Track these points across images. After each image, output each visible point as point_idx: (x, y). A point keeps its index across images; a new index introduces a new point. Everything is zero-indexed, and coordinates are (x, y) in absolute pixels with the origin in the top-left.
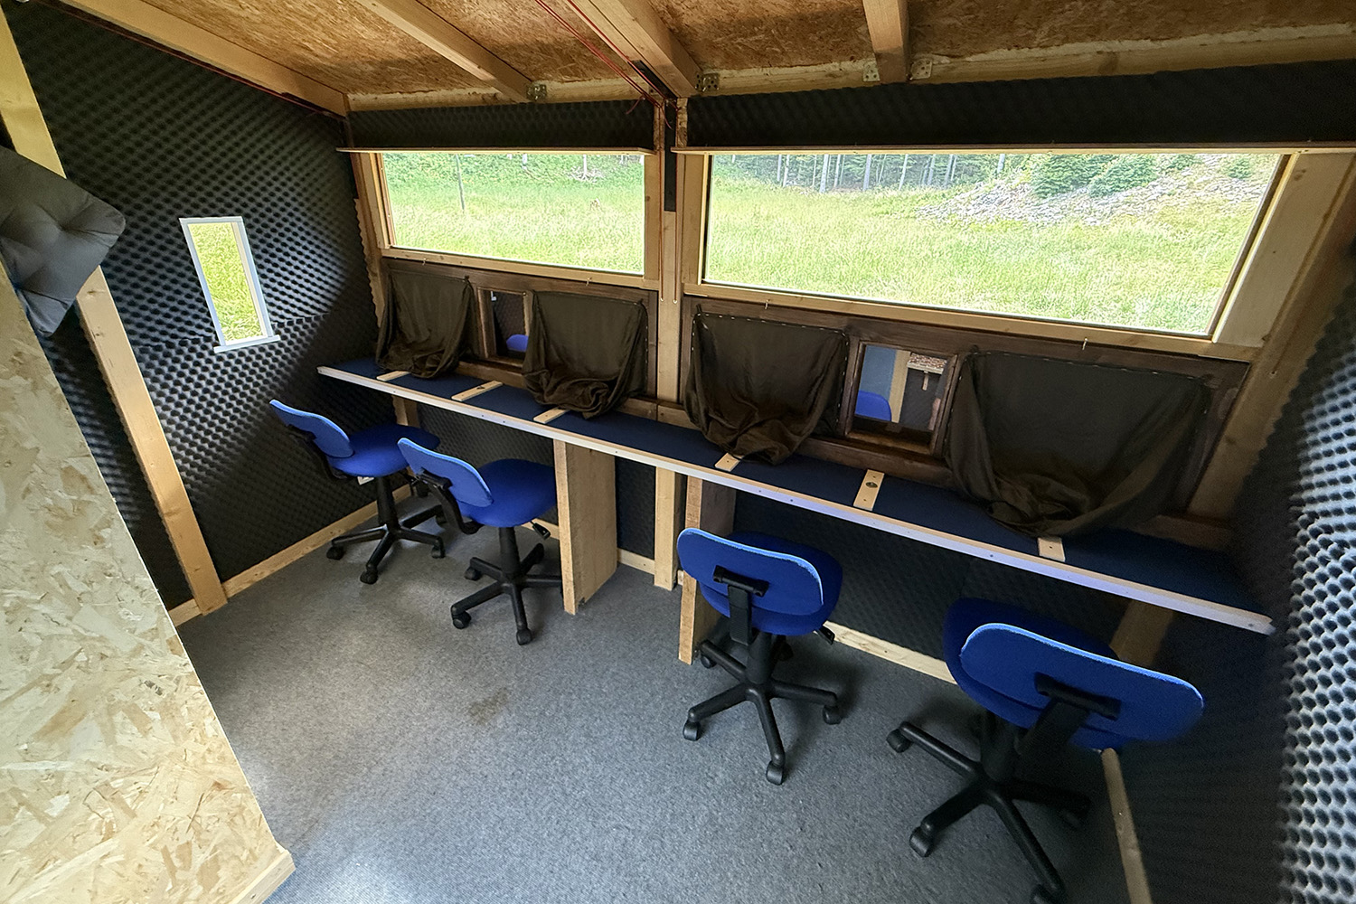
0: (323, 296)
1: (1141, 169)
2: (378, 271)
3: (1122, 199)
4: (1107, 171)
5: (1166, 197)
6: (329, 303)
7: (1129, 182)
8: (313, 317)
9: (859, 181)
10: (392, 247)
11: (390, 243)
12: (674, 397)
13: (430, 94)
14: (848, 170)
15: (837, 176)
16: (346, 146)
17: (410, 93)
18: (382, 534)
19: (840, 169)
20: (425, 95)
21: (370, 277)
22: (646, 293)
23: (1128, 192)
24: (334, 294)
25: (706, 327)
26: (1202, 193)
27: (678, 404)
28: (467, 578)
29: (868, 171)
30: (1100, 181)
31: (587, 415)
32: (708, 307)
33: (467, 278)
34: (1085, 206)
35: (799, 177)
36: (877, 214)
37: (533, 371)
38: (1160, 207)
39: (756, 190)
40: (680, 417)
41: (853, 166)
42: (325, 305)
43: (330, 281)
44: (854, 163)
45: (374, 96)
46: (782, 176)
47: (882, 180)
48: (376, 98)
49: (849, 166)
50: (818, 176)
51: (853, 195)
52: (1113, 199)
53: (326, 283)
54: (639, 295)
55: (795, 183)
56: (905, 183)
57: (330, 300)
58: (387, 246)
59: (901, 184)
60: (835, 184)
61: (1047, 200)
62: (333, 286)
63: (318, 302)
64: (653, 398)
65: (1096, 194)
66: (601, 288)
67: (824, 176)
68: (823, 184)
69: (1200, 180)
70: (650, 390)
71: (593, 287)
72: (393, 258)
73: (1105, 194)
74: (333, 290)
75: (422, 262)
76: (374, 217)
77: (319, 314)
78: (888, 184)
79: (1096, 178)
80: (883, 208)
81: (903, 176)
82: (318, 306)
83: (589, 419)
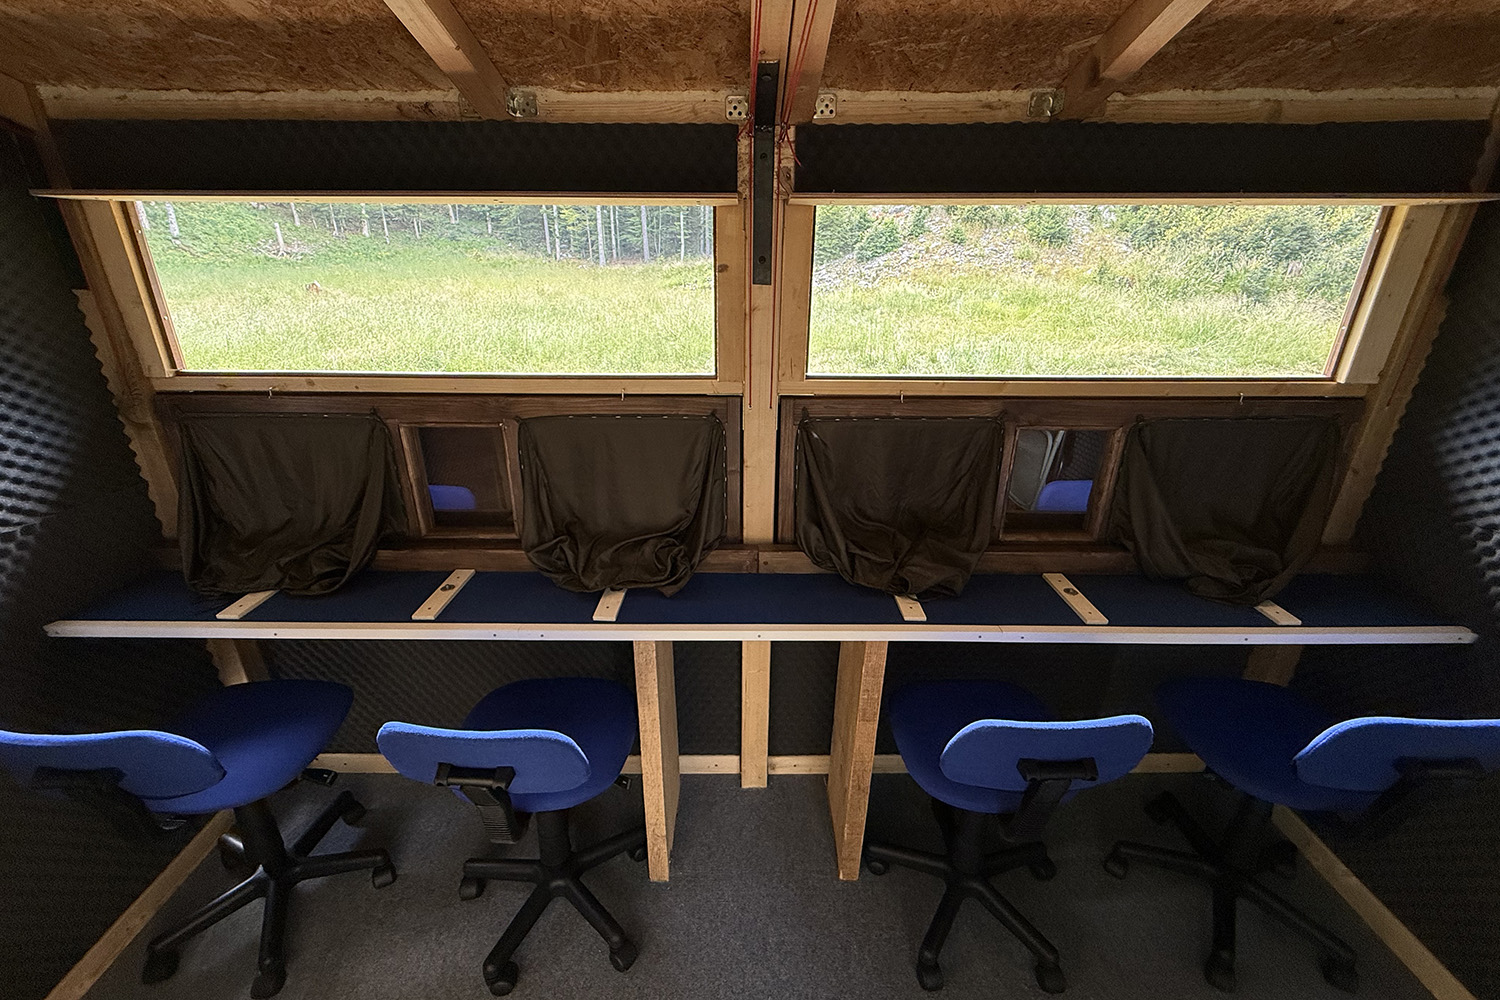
0: (34, 485)
1: (890, 236)
2: (150, 420)
3: (882, 263)
4: (865, 239)
5: (913, 260)
6: (51, 496)
7: (884, 248)
8: (18, 528)
9: (638, 252)
10: (179, 374)
11: (173, 365)
12: (768, 534)
13: (270, 96)
14: (625, 240)
15: (614, 247)
16: (47, 186)
17: (218, 92)
18: (258, 890)
19: (616, 239)
20: (257, 97)
21: (129, 431)
22: (723, 401)
23: (885, 257)
24: (58, 476)
25: (816, 436)
26: (937, 257)
27: (777, 543)
28: (464, 899)
29: (646, 241)
30: (862, 248)
31: (669, 591)
32: (817, 410)
33: (374, 412)
34: (856, 271)
35: (572, 249)
36: (671, 286)
37: (541, 543)
38: (912, 269)
39: (526, 265)
40: (799, 563)
41: (629, 236)
42: (41, 501)
43: (45, 452)
44: (629, 233)
45: (117, 92)
46: (553, 248)
47: (662, 250)
48: (125, 97)
49: (625, 236)
50: (594, 248)
51: (639, 267)
52: (875, 263)
53: (36, 457)
54: (709, 404)
55: (570, 256)
56: (685, 253)
57: (50, 488)
58: (169, 372)
59: (682, 255)
60: (615, 255)
61: (824, 266)
62: (52, 461)
63: (24, 497)
64: (738, 543)
65: (861, 259)
66: (645, 401)
67: (601, 247)
68: (602, 257)
69: (933, 245)
70: (730, 533)
71: (631, 401)
72: (187, 393)
73: (868, 259)
74: (55, 469)
75: (267, 393)
76: (131, 321)
77: (31, 521)
78: (667, 254)
79: (858, 245)
80: (674, 280)
81: (683, 246)
82: (27, 505)
83: (673, 597)
